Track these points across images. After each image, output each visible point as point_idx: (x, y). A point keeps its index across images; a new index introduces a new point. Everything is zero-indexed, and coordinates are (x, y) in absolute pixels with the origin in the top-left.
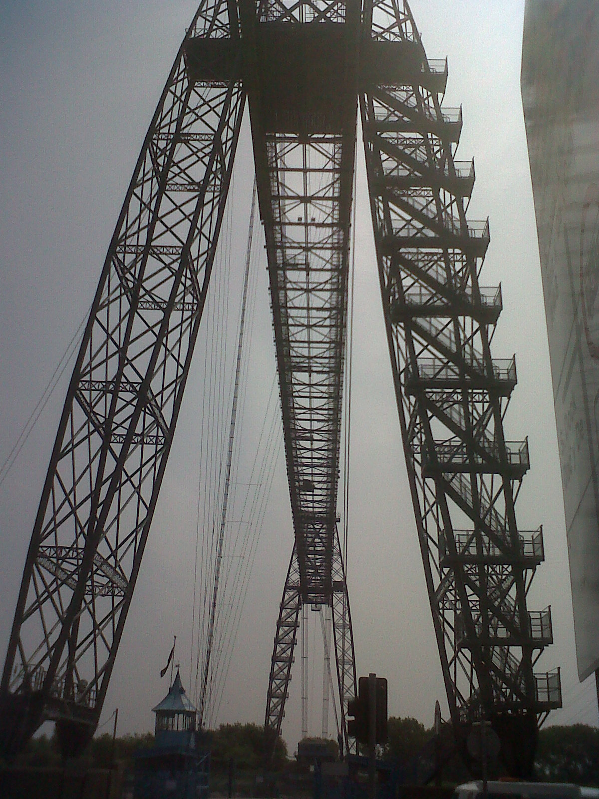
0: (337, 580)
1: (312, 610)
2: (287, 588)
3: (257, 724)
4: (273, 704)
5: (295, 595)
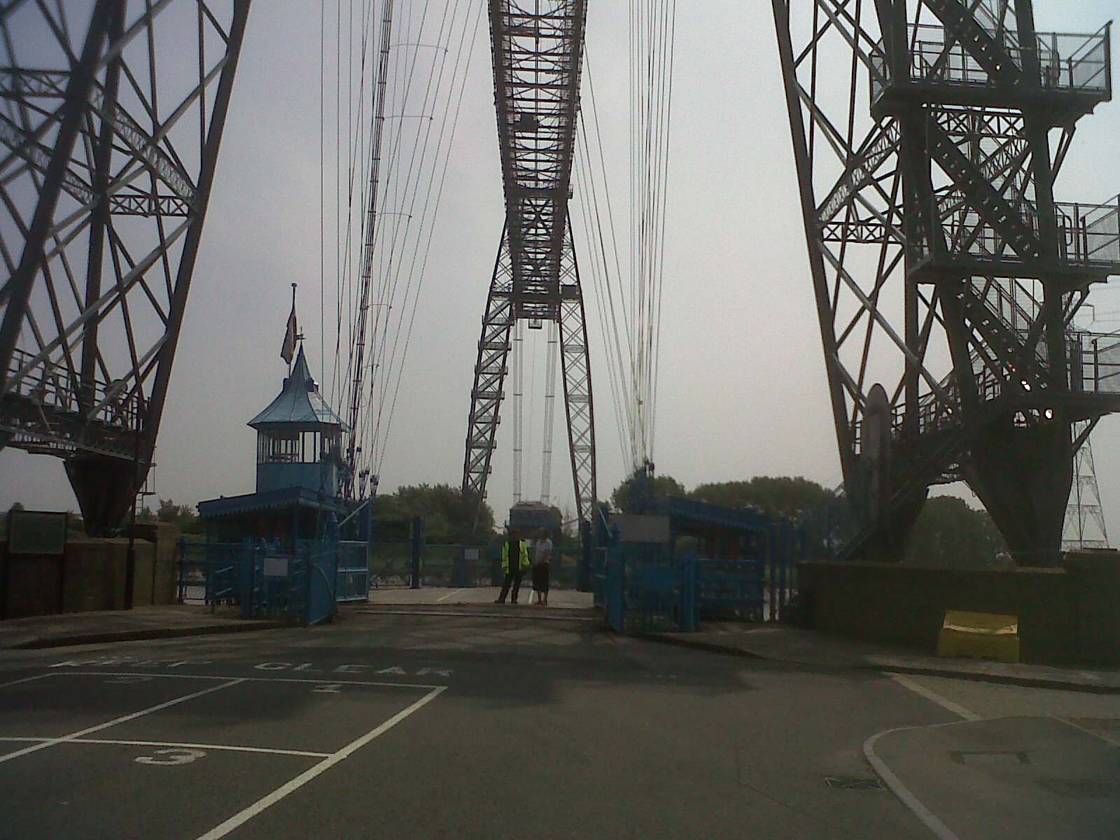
0: (567, 284)
1: (529, 327)
2: (492, 294)
3: (451, 486)
4: (474, 457)
5: (505, 304)
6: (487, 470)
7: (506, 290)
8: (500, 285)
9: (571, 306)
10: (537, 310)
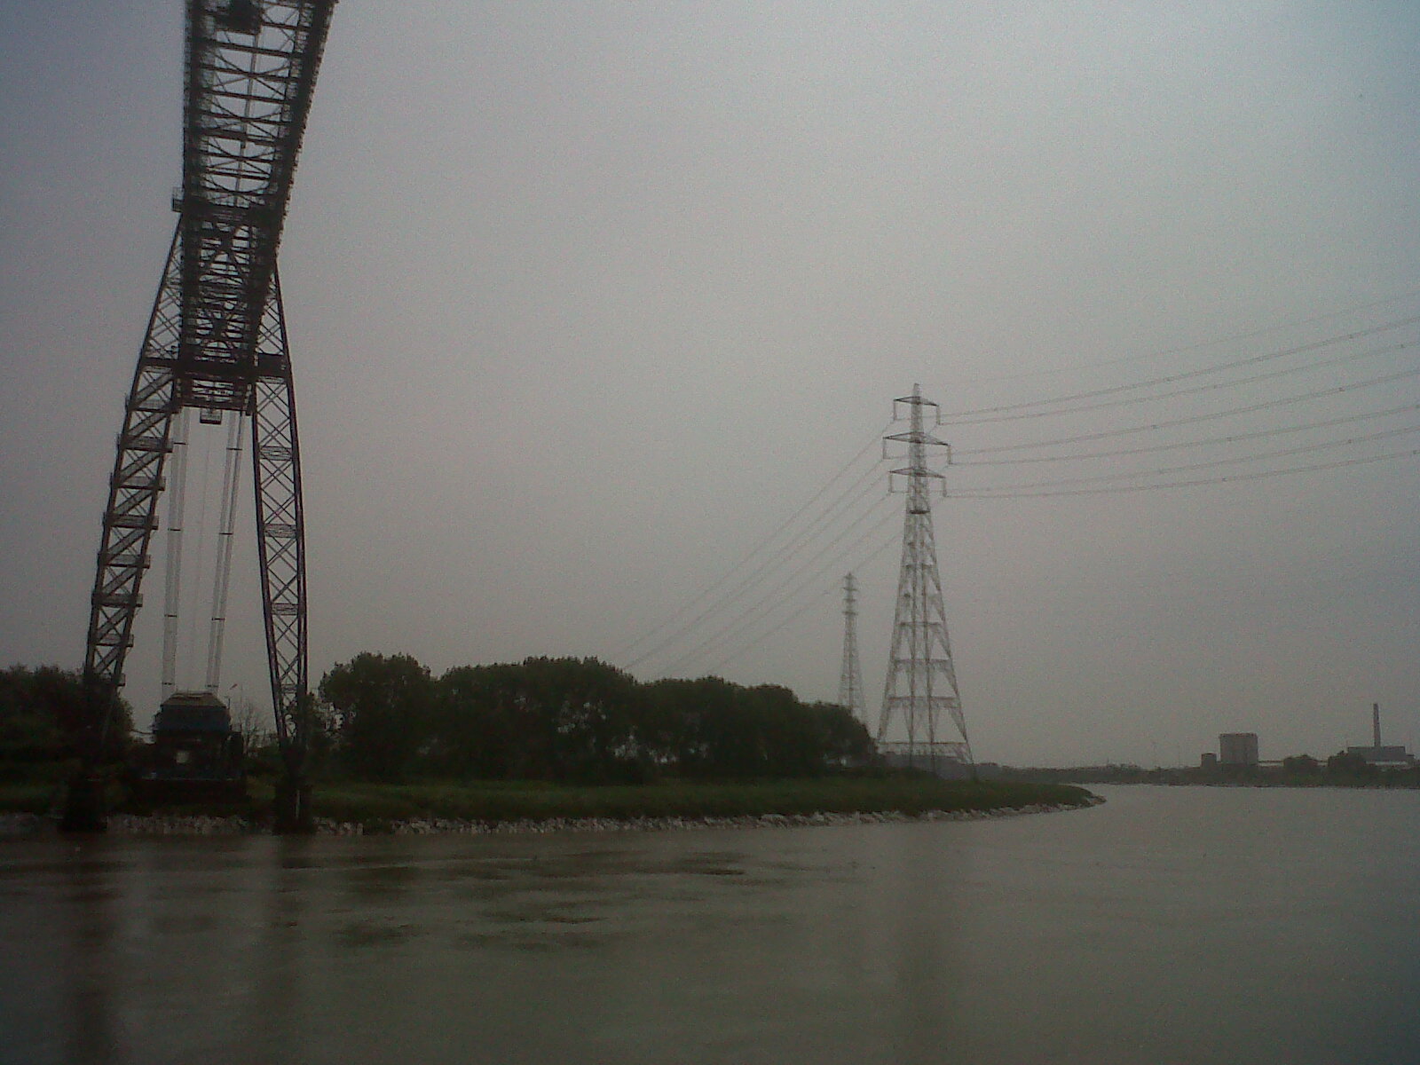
0: (266, 352)
1: (203, 421)
2: (145, 362)
4: (106, 620)
5: (165, 379)
6: (125, 642)
7: (167, 356)
8: (158, 347)
9: (273, 387)
10: (216, 392)
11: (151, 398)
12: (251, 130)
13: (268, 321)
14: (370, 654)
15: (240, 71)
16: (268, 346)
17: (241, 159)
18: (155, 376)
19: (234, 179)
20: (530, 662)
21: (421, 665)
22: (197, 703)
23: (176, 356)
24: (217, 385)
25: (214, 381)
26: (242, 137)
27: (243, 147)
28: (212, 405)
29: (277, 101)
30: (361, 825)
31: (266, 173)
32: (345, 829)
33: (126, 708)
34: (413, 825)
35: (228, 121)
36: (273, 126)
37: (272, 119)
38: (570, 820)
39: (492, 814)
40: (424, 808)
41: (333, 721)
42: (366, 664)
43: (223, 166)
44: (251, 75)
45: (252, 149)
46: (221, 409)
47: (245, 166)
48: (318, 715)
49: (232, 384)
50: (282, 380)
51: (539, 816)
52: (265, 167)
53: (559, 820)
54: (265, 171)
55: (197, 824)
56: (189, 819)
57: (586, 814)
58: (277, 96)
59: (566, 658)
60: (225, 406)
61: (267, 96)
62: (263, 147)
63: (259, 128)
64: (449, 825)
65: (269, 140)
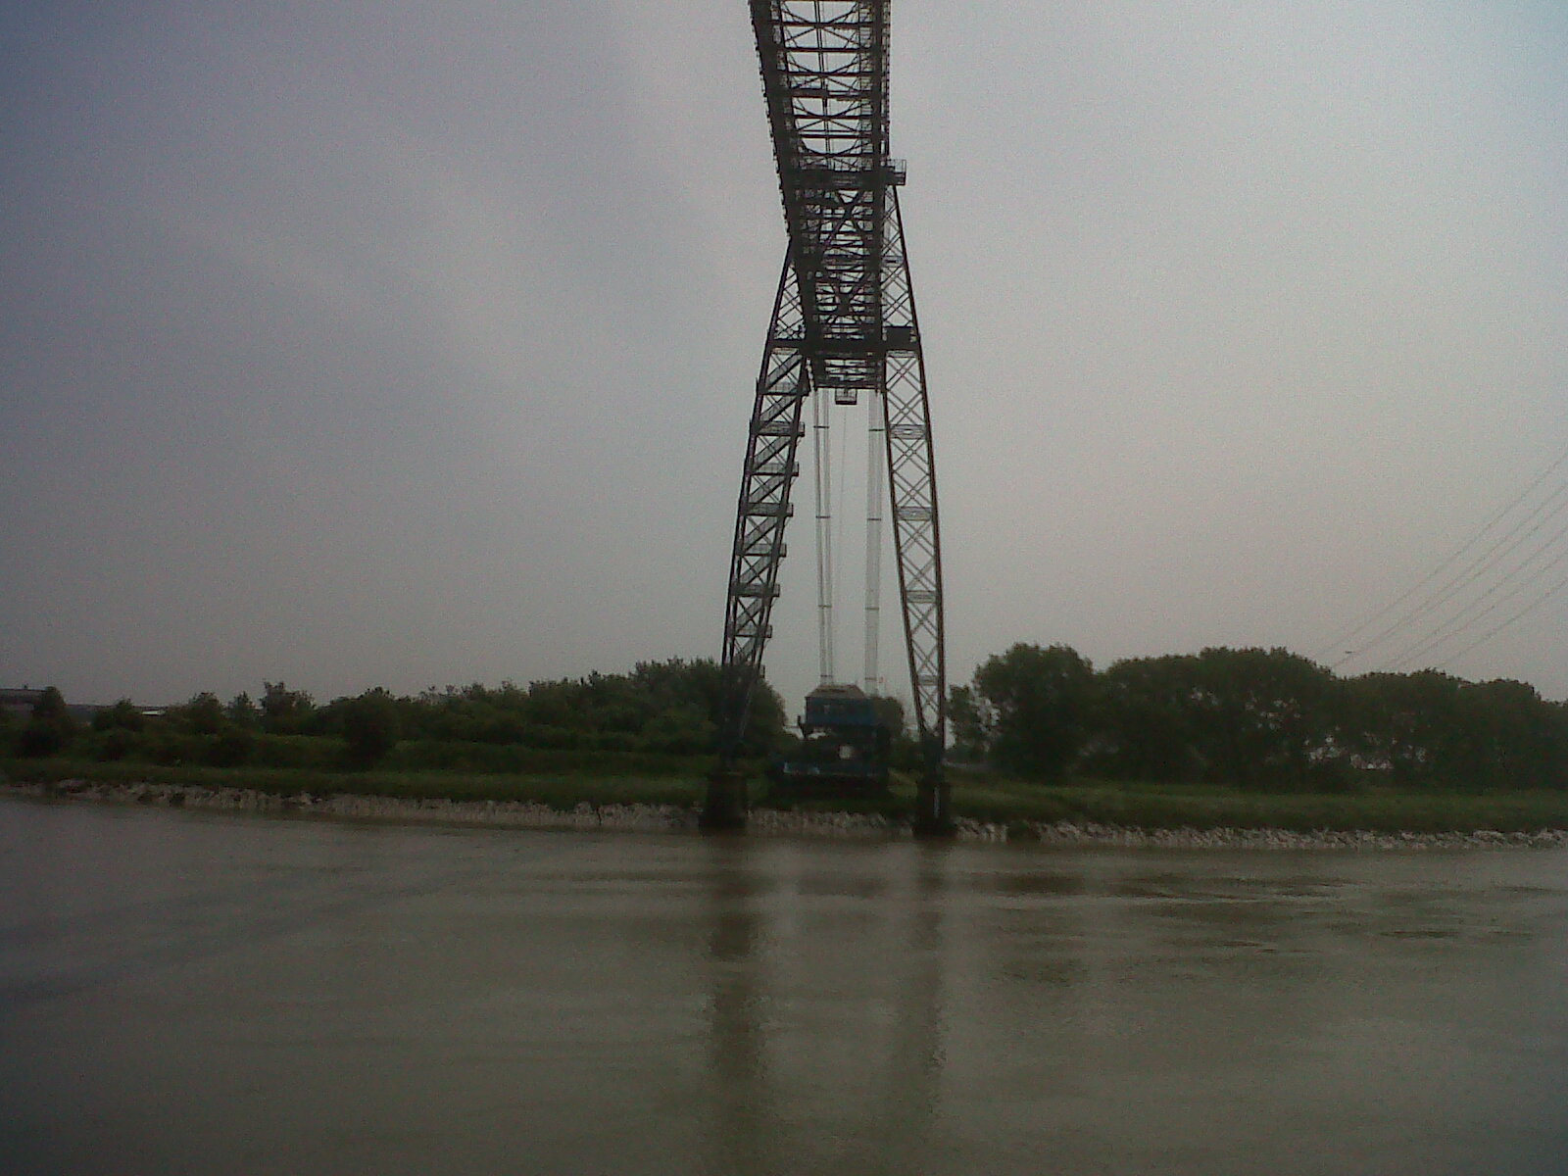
0: (895, 324)
1: (838, 403)
2: (773, 343)
4: (743, 611)
5: (795, 359)
6: (763, 633)
7: (795, 336)
8: (785, 327)
9: (903, 361)
10: (850, 371)
11: (782, 381)
12: (832, 86)
13: (894, 290)
14: (1025, 645)
15: (806, 23)
16: (897, 319)
17: (826, 118)
18: (784, 358)
19: (824, 140)
20: (1208, 653)
21: (1081, 657)
22: (841, 696)
23: (802, 336)
24: (848, 362)
25: (845, 360)
26: (823, 94)
27: (825, 105)
28: (848, 385)
29: (852, 50)
30: (1005, 827)
31: (855, 131)
32: (989, 832)
33: (778, 701)
34: (1061, 829)
35: (808, 79)
36: (854, 78)
37: (850, 70)
38: (1240, 830)
39: (1149, 820)
40: (1077, 812)
41: (990, 716)
42: (1023, 655)
43: (808, 128)
44: (818, 25)
45: (836, 107)
46: (857, 388)
47: (832, 126)
48: (973, 710)
49: (863, 361)
50: (911, 353)
51: (1202, 824)
52: (854, 124)
53: (1227, 830)
54: (854, 128)
55: (837, 820)
56: (827, 815)
57: (1260, 824)
58: (850, 45)
59: (1249, 649)
60: (860, 385)
61: (838, 46)
62: (849, 103)
63: (841, 84)
64: (1100, 830)
65: (851, 94)
